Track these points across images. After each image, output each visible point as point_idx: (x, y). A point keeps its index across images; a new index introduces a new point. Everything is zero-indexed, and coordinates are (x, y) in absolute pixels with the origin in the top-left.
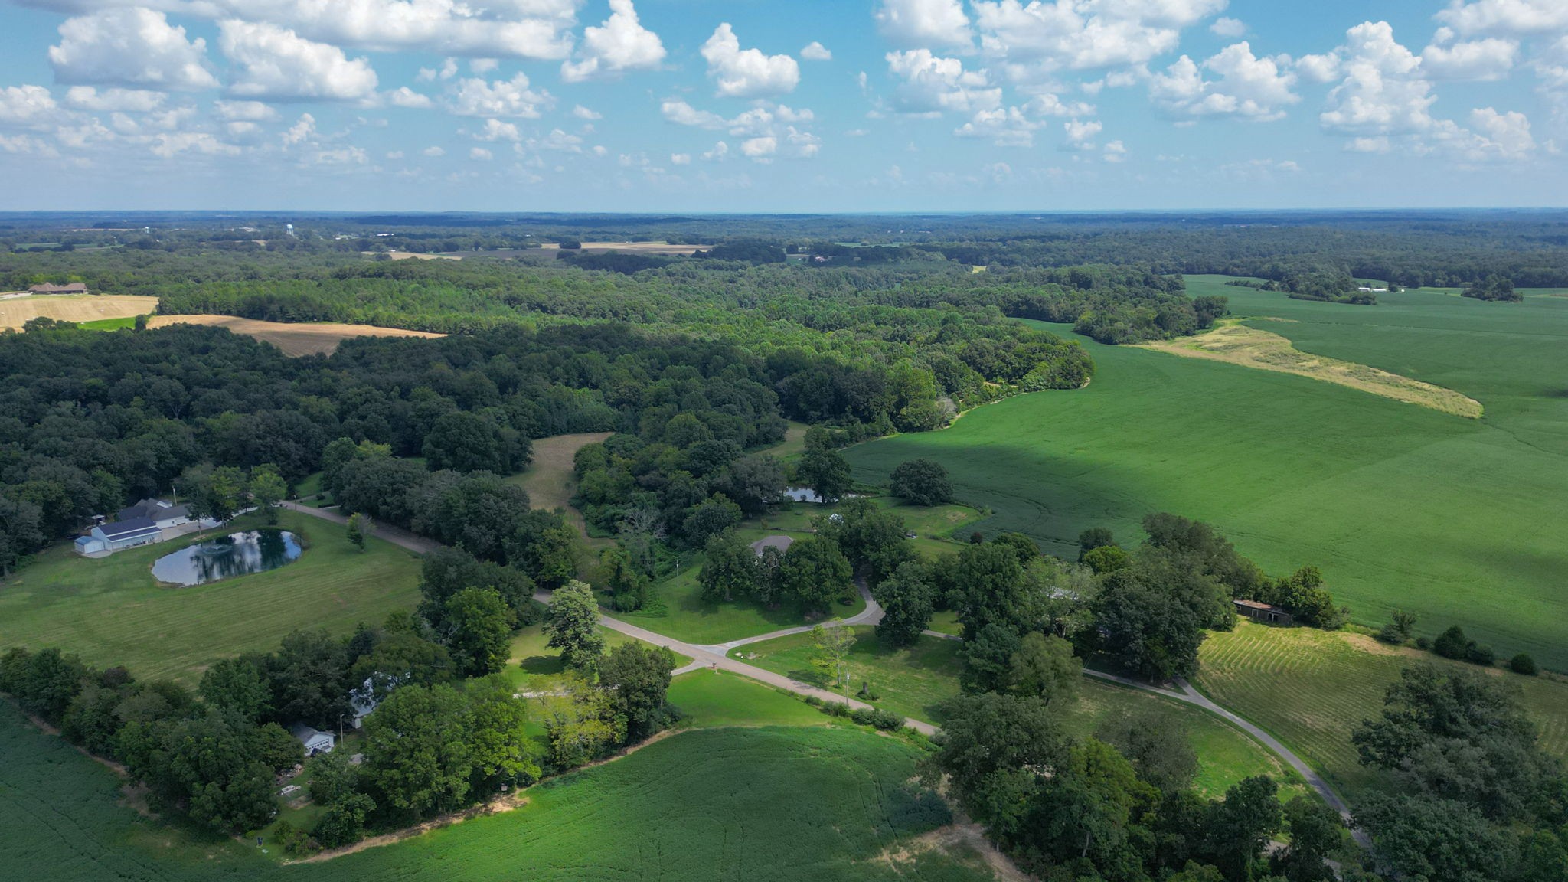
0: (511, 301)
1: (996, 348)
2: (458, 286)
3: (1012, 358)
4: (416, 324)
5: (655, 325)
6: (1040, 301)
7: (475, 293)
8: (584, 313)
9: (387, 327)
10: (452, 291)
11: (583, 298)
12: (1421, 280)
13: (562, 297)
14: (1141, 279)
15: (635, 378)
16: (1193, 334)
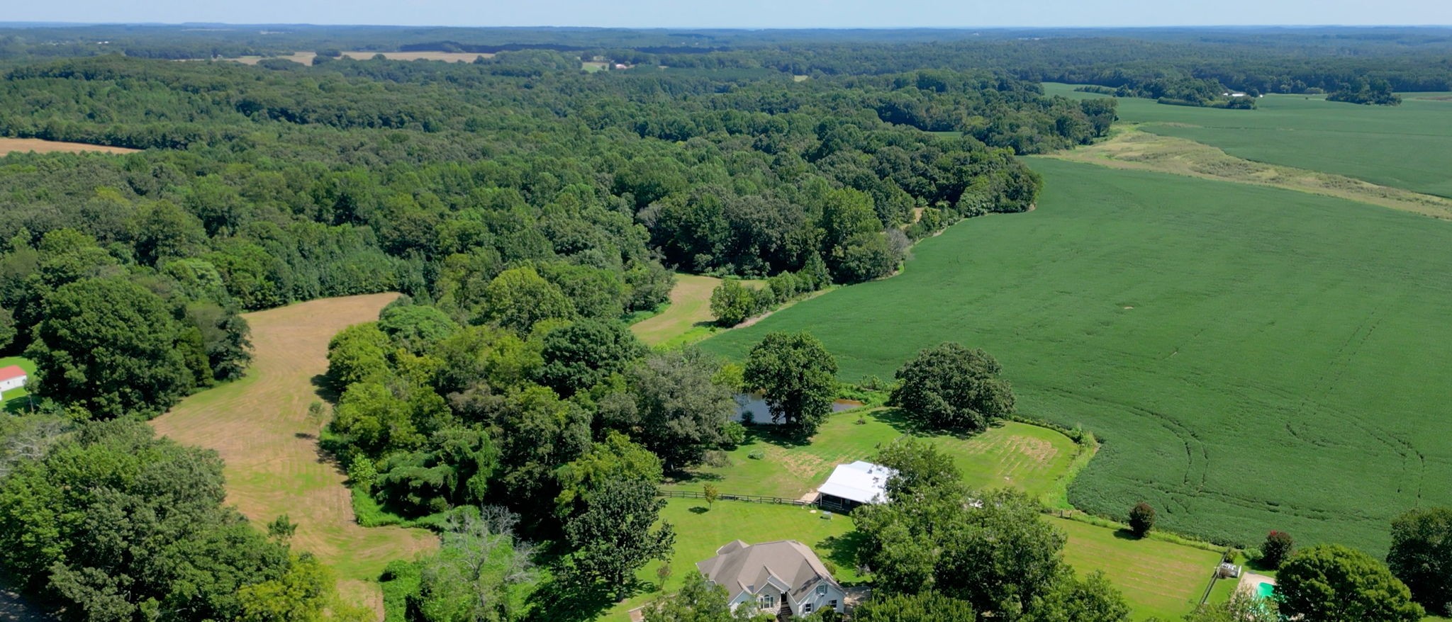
0: (247, 107)
1: (912, 159)
2: (174, 89)
3: (936, 173)
4: (108, 137)
5: (444, 133)
6: (907, 106)
7: (196, 97)
8: (344, 121)
9: (65, 140)
10: (164, 95)
11: (343, 102)
12: (1268, 86)
13: (315, 101)
14: (997, 84)
15: (423, 206)
16: (1091, 143)
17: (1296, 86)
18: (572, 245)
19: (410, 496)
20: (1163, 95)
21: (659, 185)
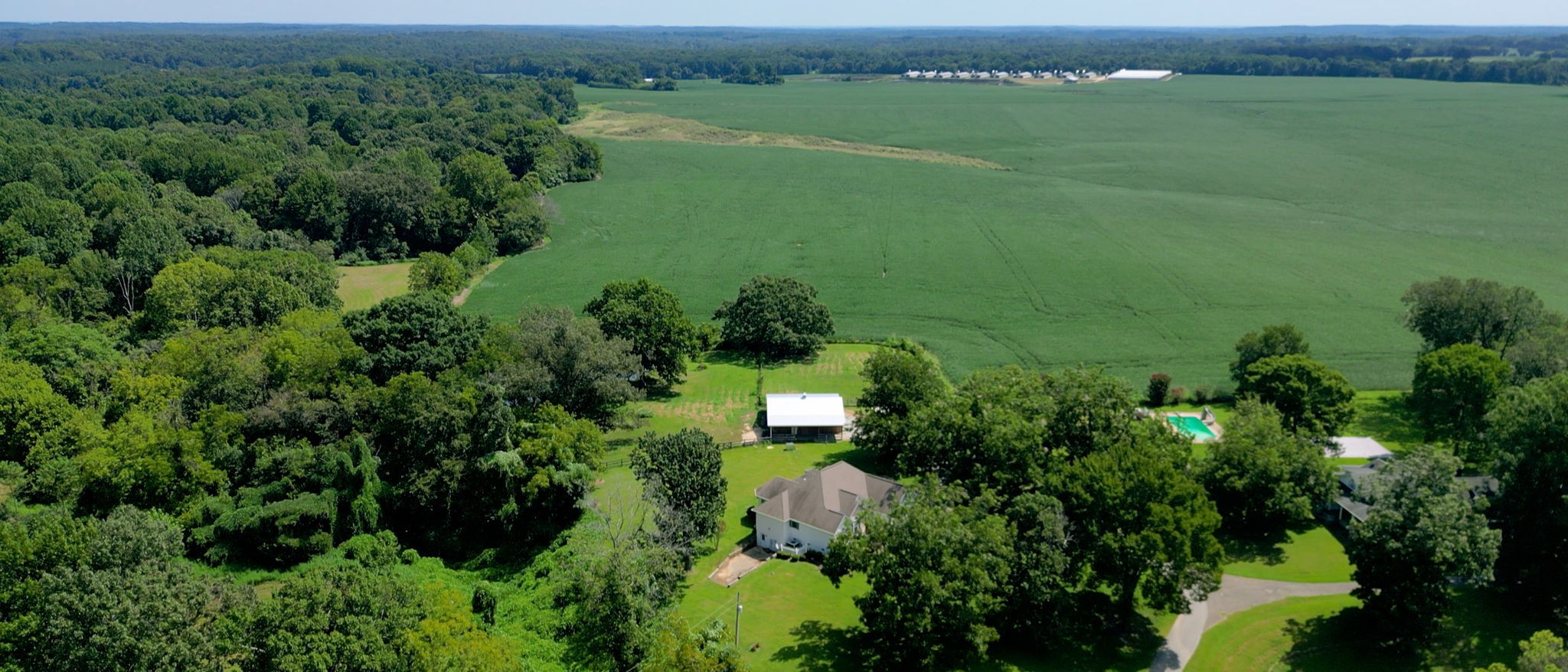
12: (663, 72)
16: (567, 123)
17: (684, 73)
18: (203, 234)
19: (281, 539)
20: (592, 79)
21: (223, 167)
